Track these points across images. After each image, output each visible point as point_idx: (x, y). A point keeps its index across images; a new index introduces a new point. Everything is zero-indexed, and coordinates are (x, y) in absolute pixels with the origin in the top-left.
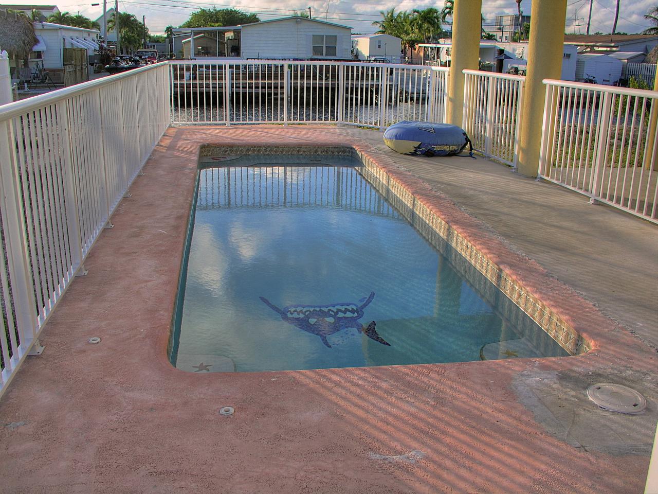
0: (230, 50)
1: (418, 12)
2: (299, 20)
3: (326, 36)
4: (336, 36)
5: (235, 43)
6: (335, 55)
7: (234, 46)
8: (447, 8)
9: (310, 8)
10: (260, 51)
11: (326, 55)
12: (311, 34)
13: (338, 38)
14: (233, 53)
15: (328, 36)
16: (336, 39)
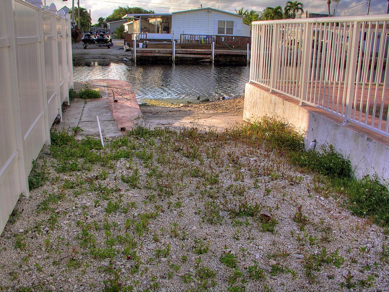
0: (162, 29)
1: (271, 8)
2: (210, 10)
3: (227, 21)
4: (233, 22)
5: (166, 25)
6: (232, 34)
7: (166, 27)
8: (288, 6)
9: (201, 5)
10: (184, 30)
11: (227, 34)
12: (217, 20)
13: (234, 22)
14: (165, 31)
15: (228, 21)
16: (233, 24)
